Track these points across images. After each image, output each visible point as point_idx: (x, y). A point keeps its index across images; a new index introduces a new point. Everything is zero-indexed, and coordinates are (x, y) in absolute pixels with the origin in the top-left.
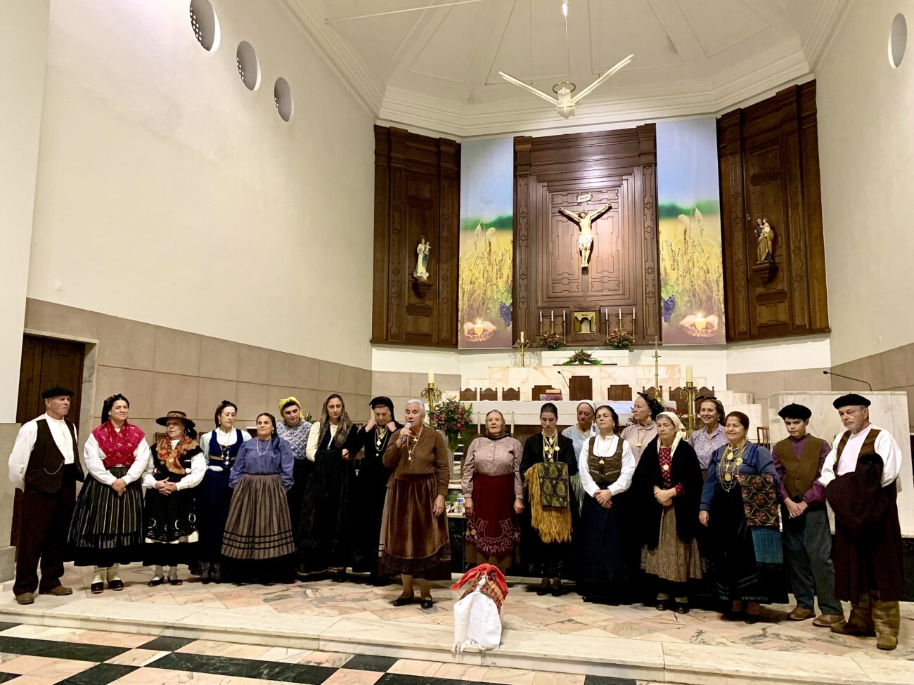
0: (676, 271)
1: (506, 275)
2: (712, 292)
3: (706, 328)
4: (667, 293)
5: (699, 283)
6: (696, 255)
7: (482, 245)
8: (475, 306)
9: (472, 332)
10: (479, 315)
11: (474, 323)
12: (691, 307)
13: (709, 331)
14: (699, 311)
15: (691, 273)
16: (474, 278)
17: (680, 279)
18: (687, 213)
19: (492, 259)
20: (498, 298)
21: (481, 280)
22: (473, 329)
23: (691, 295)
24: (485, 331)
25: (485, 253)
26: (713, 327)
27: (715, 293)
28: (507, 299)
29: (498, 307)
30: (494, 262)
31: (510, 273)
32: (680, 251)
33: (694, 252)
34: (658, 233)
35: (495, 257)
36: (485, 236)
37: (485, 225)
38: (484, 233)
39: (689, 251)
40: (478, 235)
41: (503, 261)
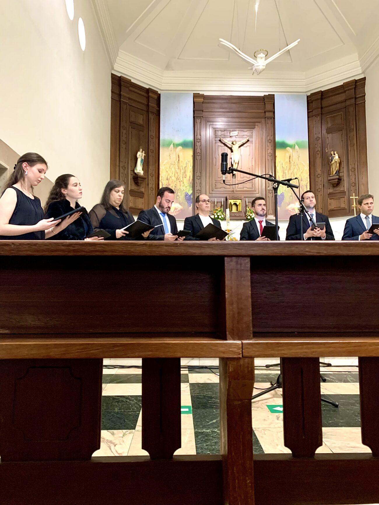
1: (189, 176)
7: (174, 157)
16: (169, 177)
18: (291, 147)
20: (183, 190)
21: (173, 178)
23: (293, 193)
24: (176, 209)
25: (176, 162)
28: (189, 191)
29: (183, 195)
30: (181, 167)
31: (191, 174)
32: (287, 168)
33: (294, 169)
34: (275, 157)
35: (182, 165)
36: (176, 151)
37: (176, 144)
38: (175, 149)
39: (291, 168)
40: (171, 150)
41: (187, 168)
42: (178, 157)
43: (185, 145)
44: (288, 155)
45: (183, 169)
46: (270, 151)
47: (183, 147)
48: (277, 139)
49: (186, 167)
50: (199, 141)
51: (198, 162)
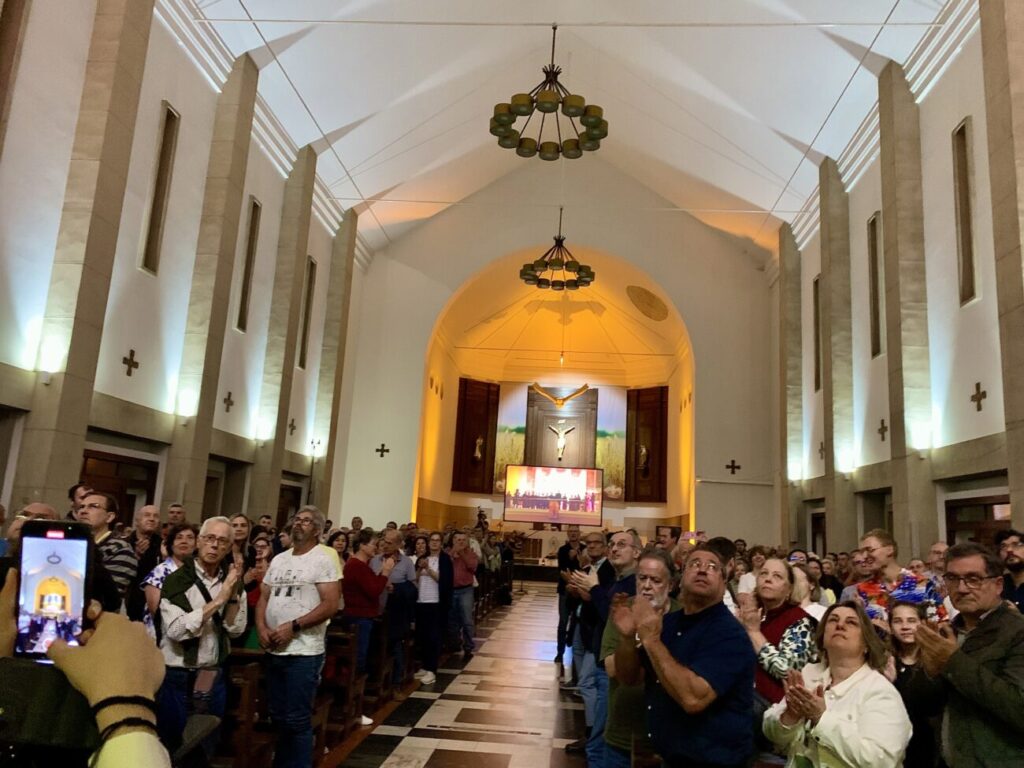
0: (604, 464)
1: (520, 458)
3: (616, 494)
7: (509, 441)
8: (503, 473)
9: (500, 486)
11: (502, 482)
12: (610, 483)
14: (613, 485)
15: (611, 466)
16: (503, 458)
17: (605, 468)
18: (610, 435)
21: (507, 459)
23: (610, 477)
25: (510, 444)
26: (619, 493)
27: (621, 477)
30: (514, 450)
33: (613, 456)
34: (595, 444)
35: (515, 447)
37: (511, 430)
38: (510, 434)
39: (610, 455)
40: (506, 435)
42: (512, 441)
43: (518, 430)
44: (607, 443)
46: (592, 439)
47: (516, 432)
48: (599, 428)
49: (518, 449)
50: (531, 427)
51: (529, 446)
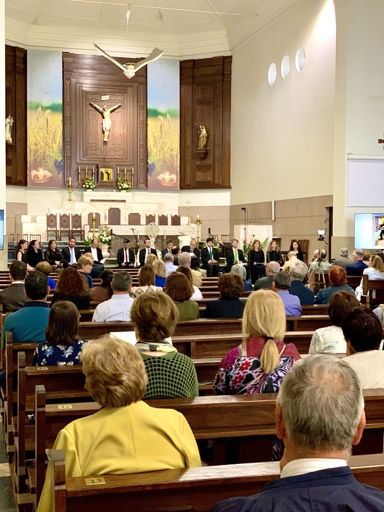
0: (155, 148)
1: (58, 142)
2: (173, 161)
3: (170, 181)
4: (151, 160)
5: (168, 156)
6: (166, 140)
7: (42, 121)
8: (38, 160)
10: (41, 166)
11: (38, 171)
12: (163, 169)
13: (172, 183)
14: (167, 171)
15: (164, 150)
16: (37, 142)
17: (158, 153)
18: (164, 115)
19: (49, 131)
20: (53, 156)
21: (42, 143)
22: (37, 175)
23: (163, 162)
24: (45, 176)
25: (44, 126)
26: (173, 180)
27: (175, 162)
28: (58, 157)
29: (53, 162)
30: (50, 132)
31: (60, 140)
32: (158, 137)
33: (165, 138)
34: (147, 125)
35: (51, 129)
36: (44, 115)
37: (45, 107)
38: (43, 112)
39: (162, 138)
40: (39, 113)
41: (56, 133)
42: (46, 121)
43: (53, 108)
44: (159, 124)
45: (53, 134)
46: (142, 118)
47: (51, 110)
48: (149, 107)
49: (55, 131)
50: (68, 104)
51: (68, 126)
